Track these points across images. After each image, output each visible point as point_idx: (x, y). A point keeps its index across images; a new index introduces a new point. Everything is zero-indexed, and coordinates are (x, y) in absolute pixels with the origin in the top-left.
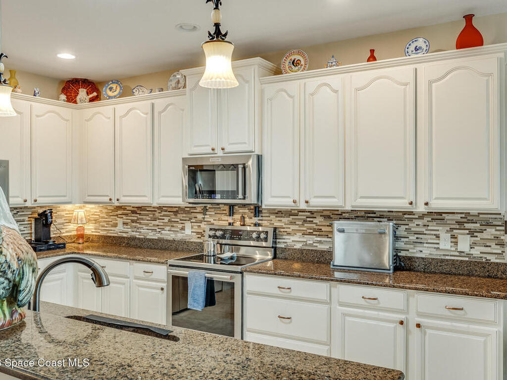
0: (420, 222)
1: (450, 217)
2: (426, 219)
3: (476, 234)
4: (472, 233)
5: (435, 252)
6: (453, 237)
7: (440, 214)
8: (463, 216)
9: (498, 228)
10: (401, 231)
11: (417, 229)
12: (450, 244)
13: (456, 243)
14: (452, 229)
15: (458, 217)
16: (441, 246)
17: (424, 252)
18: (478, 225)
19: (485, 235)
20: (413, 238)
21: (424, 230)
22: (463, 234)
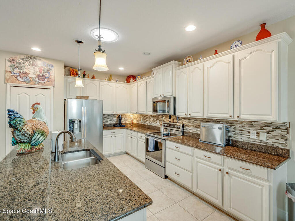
0: (241, 125)
1: (256, 123)
2: (244, 124)
3: (270, 133)
4: (268, 132)
5: (248, 139)
6: (257, 133)
7: (251, 122)
8: (263, 123)
9: (283, 130)
10: (232, 128)
11: (239, 128)
12: (256, 136)
13: (259, 136)
14: (257, 129)
15: (260, 124)
16: (251, 137)
17: (243, 138)
18: (271, 128)
19: (275, 133)
20: (237, 132)
21: (242, 128)
22: (263, 132)
